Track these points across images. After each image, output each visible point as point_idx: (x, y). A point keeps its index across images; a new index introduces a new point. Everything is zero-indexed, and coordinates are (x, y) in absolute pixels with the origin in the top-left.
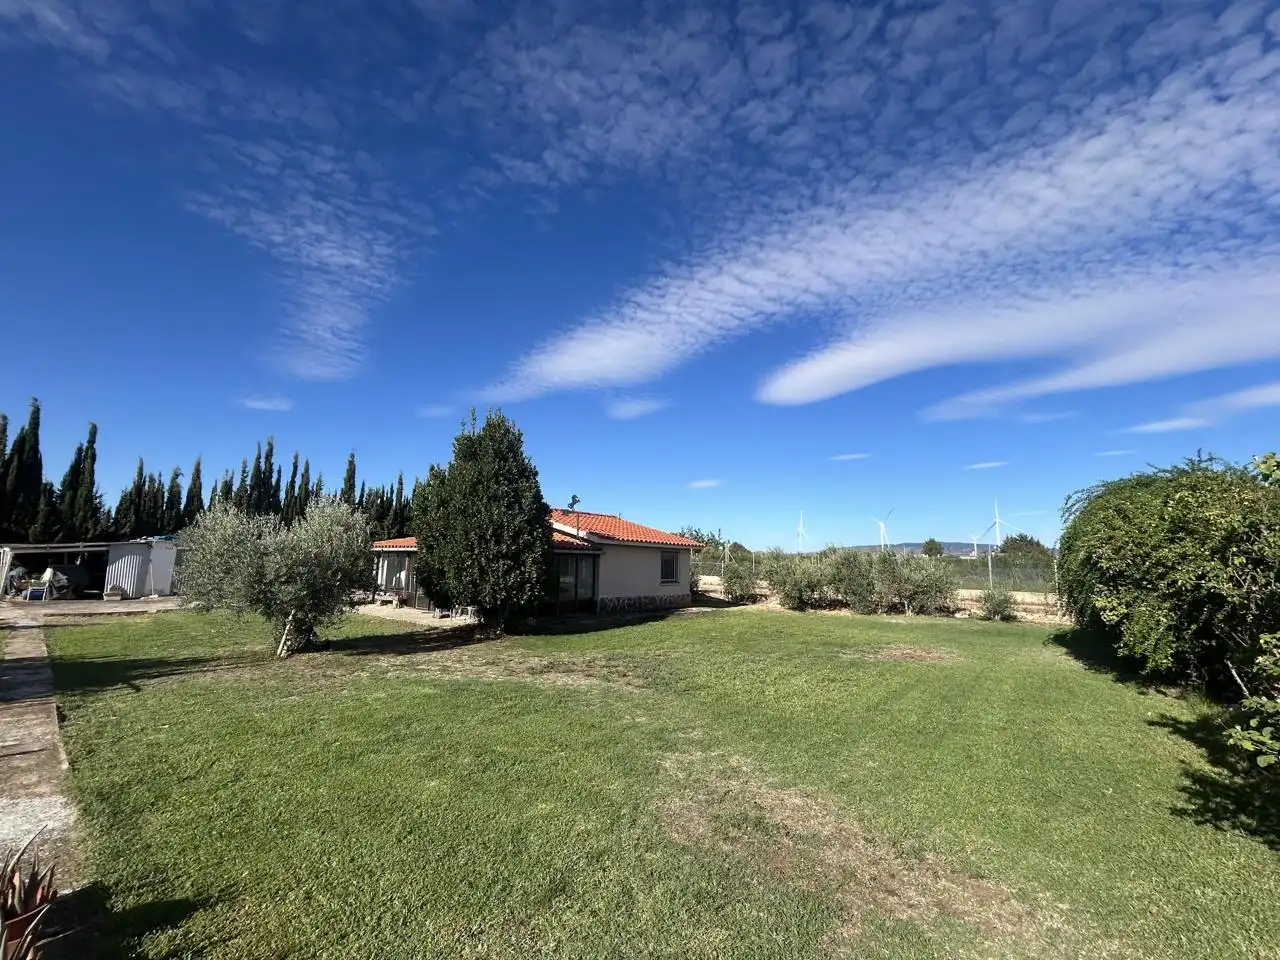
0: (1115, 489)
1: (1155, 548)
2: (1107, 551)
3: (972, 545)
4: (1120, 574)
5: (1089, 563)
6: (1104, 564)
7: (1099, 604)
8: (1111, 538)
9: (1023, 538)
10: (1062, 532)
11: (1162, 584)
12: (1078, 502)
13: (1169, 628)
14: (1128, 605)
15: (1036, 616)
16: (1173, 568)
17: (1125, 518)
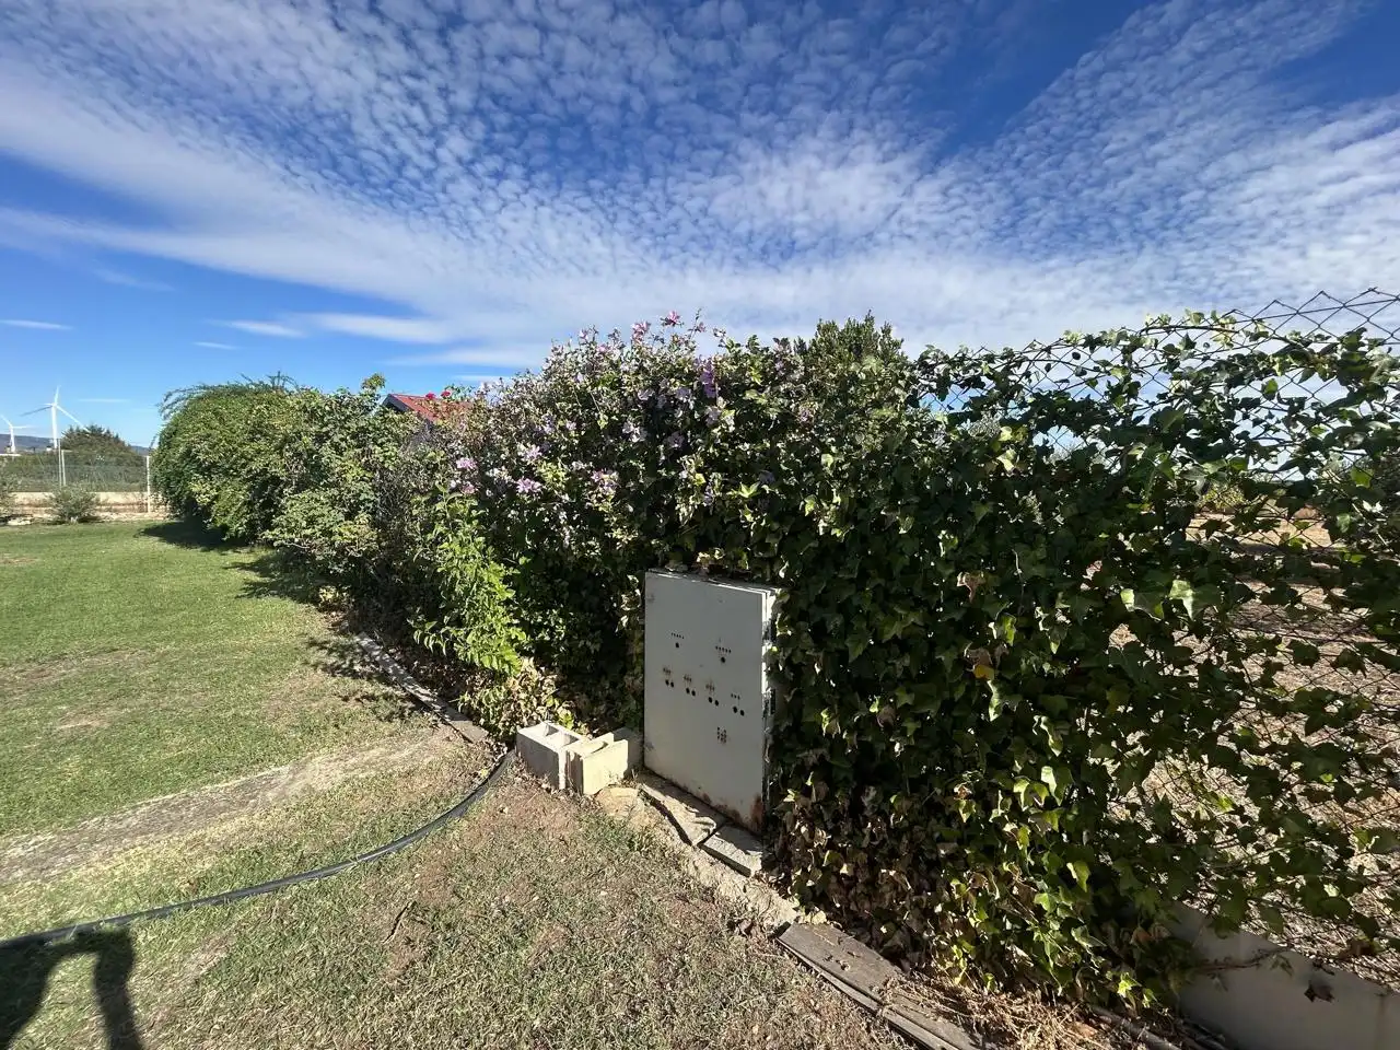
0: (215, 394)
1: (241, 445)
2: (205, 445)
3: (9, 436)
4: (214, 464)
5: (188, 455)
6: (201, 457)
7: (194, 490)
8: (209, 436)
9: (95, 432)
10: (162, 428)
11: (244, 471)
12: (178, 400)
13: (245, 503)
14: (218, 489)
15: (123, 515)
16: (251, 460)
17: (221, 421)
